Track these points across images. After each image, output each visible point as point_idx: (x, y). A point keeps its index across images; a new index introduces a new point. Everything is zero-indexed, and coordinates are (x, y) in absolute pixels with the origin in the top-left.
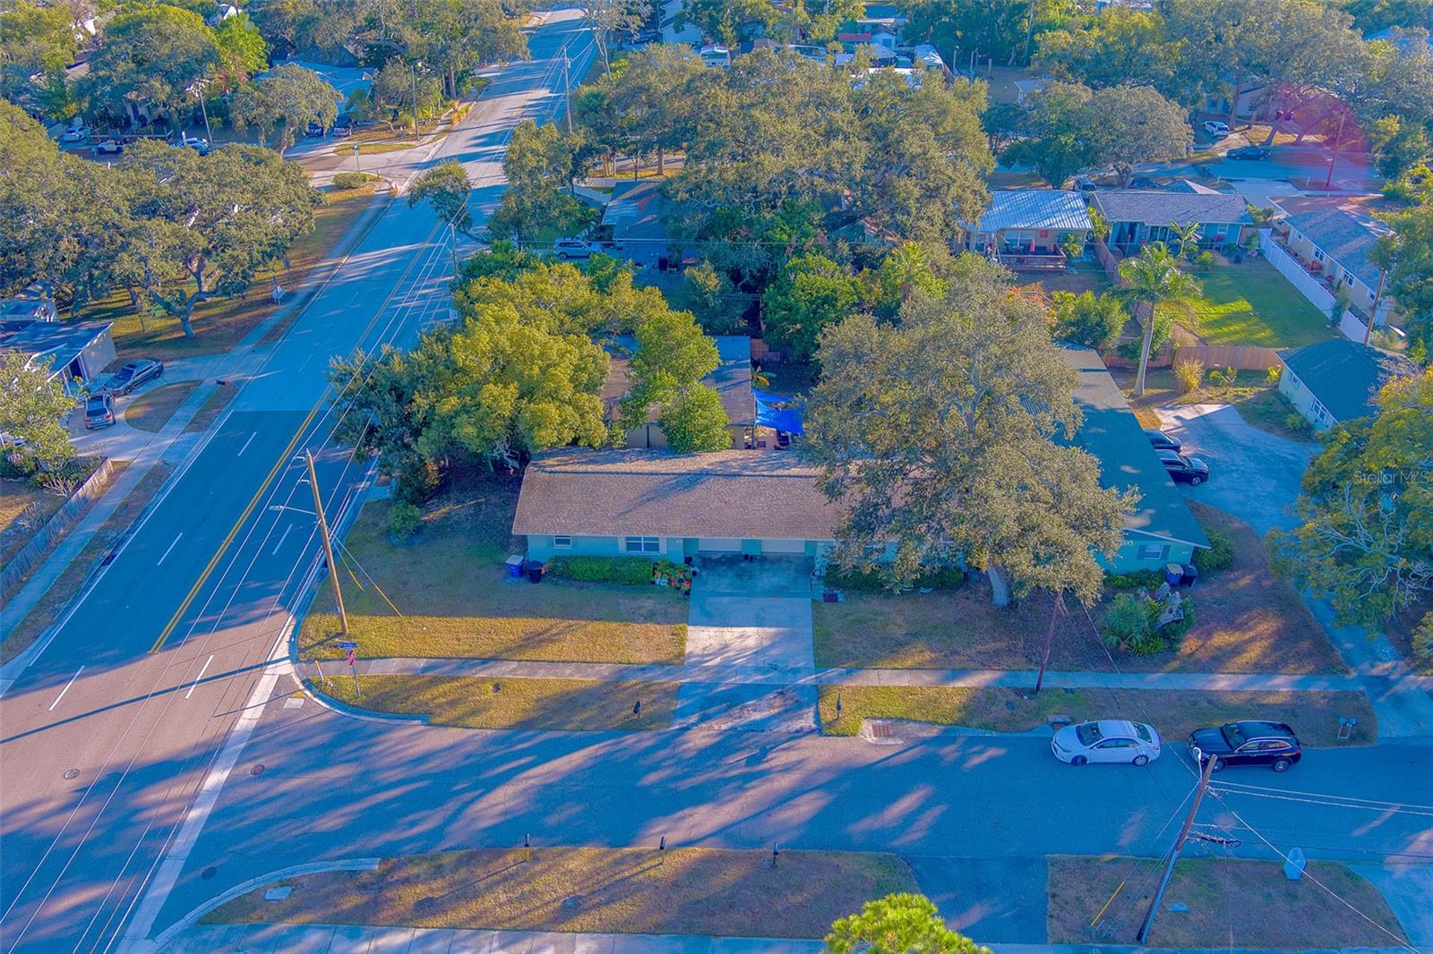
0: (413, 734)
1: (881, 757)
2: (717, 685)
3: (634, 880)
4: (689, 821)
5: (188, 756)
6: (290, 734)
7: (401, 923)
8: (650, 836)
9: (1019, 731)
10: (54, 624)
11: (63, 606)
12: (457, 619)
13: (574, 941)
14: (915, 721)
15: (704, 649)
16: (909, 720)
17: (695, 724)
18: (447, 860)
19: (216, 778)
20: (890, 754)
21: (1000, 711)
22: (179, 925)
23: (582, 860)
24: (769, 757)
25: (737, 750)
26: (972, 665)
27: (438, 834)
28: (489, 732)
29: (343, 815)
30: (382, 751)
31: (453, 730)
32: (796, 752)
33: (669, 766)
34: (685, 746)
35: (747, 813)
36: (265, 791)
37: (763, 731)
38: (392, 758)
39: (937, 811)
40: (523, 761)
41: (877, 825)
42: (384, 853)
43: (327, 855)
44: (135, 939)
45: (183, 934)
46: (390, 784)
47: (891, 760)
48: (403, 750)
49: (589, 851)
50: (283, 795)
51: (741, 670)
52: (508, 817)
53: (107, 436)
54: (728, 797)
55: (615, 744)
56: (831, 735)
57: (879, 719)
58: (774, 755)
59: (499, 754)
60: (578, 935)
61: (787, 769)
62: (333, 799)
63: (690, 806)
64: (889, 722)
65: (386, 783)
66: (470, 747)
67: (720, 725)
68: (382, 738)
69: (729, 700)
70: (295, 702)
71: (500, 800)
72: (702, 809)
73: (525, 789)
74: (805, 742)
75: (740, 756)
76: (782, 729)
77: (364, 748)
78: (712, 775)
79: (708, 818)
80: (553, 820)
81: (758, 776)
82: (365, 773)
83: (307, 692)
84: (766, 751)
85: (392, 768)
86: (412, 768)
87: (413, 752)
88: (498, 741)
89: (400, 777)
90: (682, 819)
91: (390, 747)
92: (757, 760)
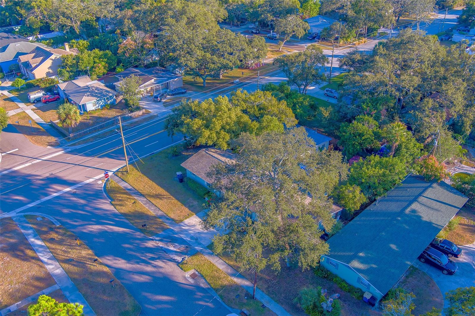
0: (106, 203)
1: (181, 282)
2: (176, 234)
3: (87, 265)
4: (117, 262)
5: (70, 182)
6: (89, 188)
7: (44, 240)
8: (105, 258)
9: (228, 305)
10: (92, 142)
11: (98, 139)
12: (151, 182)
13: (59, 268)
14: (205, 280)
15: (189, 223)
16: (205, 279)
17: (156, 240)
18: (68, 233)
19: (68, 189)
20: (184, 283)
21: (232, 296)
22: (22, 214)
23: (86, 253)
24: (157, 260)
25: (154, 253)
26: (248, 277)
27: (75, 227)
28: (117, 211)
31: (112, 207)
32: (164, 264)
33: (134, 246)
34: (145, 244)
35: (131, 270)
36: (69, 197)
37: (167, 253)
38: (93, 205)
39: (169, 306)
40: (112, 223)
41: (150, 297)
42: (63, 223)
43: (56, 217)
45: (21, 216)
46: (86, 210)
47: (181, 284)
49: (90, 252)
51: (188, 235)
52: (91, 233)
53: (155, 104)
54: (132, 263)
55: (133, 232)
56: (179, 267)
57: (198, 272)
58: (159, 261)
59: (111, 218)
60: (61, 268)
61: (155, 267)
62: (75, 206)
63: (122, 258)
64: (199, 275)
65: (85, 209)
66: (109, 213)
67: (161, 244)
68: (100, 200)
69: (173, 240)
70: (100, 182)
71: (95, 228)
72: (123, 261)
73: (102, 229)
74: (171, 263)
75: (151, 255)
76: (172, 256)
77: (94, 199)
78: (138, 255)
79: (121, 264)
80: (96, 240)
81: (147, 263)
82: (86, 205)
83: (105, 181)
84: (159, 258)
85: (90, 207)
86: (93, 210)
87: (99, 206)
88: (115, 215)
89: (89, 210)
90: (116, 260)
91: (98, 203)
92: (153, 259)
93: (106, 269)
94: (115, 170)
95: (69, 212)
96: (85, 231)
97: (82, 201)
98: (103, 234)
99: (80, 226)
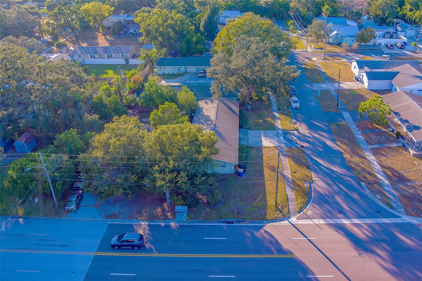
8: (337, 149)
17: (300, 145)
18: (356, 173)
19: (345, 222)
22: (395, 213)
23: (347, 156)
27: (351, 177)
29: (352, 194)
30: (327, 192)
31: (313, 179)
32: (305, 133)
33: (316, 148)
34: (308, 146)
35: (326, 138)
38: (330, 190)
40: (322, 167)
41: (324, 126)
42: (359, 183)
44: (403, 220)
45: (397, 211)
48: (326, 188)
50: (350, 208)
51: (279, 140)
54: (322, 140)
55: (311, 155)
56: (298, 129)
59: (321, 171)
60: (365, 154)
61: (311, 134)
62: (347, 197)
65: (338, 189)
66: (320, 176)
67: (299, 142)
68: (322, 193)
69: (290, 141)
70: (309, 213)
71: (336, 169)
72: (327, 143)
73: (331, 166)
74: (302, 132)
75: (309, 139)
76: (298, 134)
77: (327, 196)
78: (316, 143)
79: (329, 143)
80: (339, 161)
81: (315, 138)
82: (337, 193)
83: (304, 211)
84: (306, 136)
85: (333, 189)
86: (332, 185)
87: (325, 186)
88: (316, 172)
89: (336, 187)
90: (331, 146)
91: (324, 190)
92: (309, 137)
93: (338, 143)
94: (286, 222)
95: (353, 193)
96: (344, 170)
97: (338, 199)
98: (333, 163)
99: (347, 176)
